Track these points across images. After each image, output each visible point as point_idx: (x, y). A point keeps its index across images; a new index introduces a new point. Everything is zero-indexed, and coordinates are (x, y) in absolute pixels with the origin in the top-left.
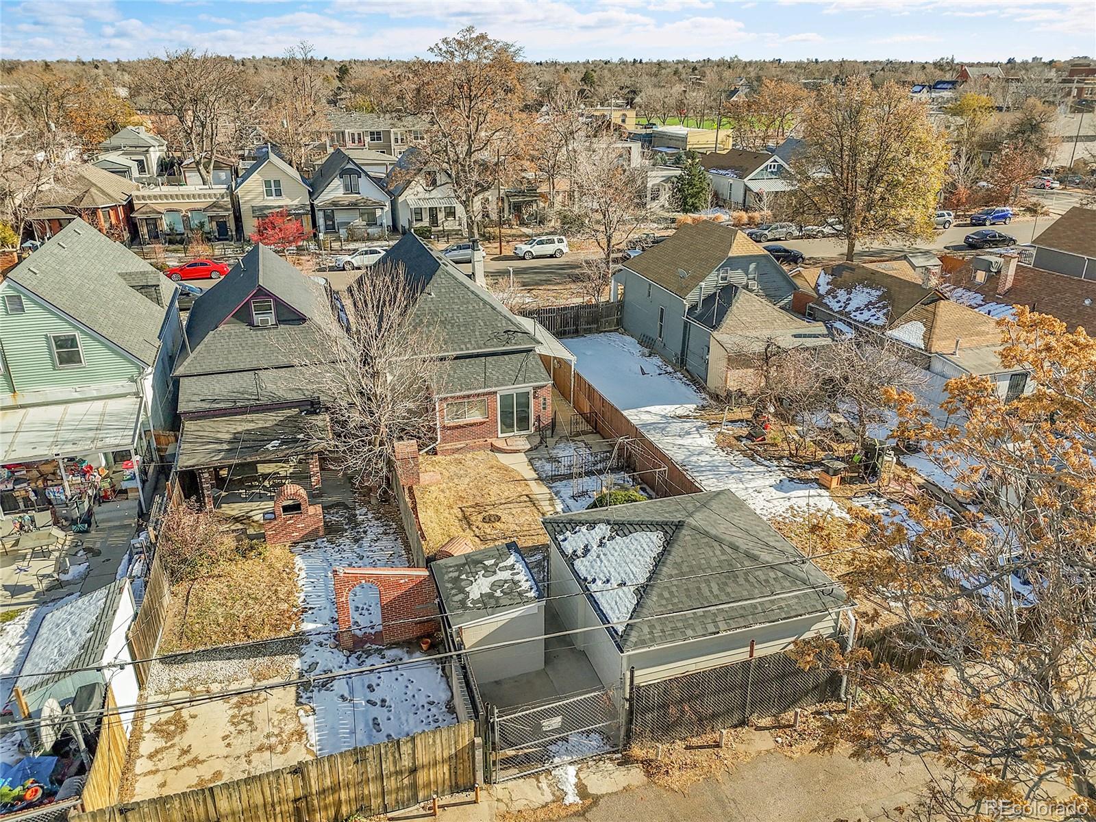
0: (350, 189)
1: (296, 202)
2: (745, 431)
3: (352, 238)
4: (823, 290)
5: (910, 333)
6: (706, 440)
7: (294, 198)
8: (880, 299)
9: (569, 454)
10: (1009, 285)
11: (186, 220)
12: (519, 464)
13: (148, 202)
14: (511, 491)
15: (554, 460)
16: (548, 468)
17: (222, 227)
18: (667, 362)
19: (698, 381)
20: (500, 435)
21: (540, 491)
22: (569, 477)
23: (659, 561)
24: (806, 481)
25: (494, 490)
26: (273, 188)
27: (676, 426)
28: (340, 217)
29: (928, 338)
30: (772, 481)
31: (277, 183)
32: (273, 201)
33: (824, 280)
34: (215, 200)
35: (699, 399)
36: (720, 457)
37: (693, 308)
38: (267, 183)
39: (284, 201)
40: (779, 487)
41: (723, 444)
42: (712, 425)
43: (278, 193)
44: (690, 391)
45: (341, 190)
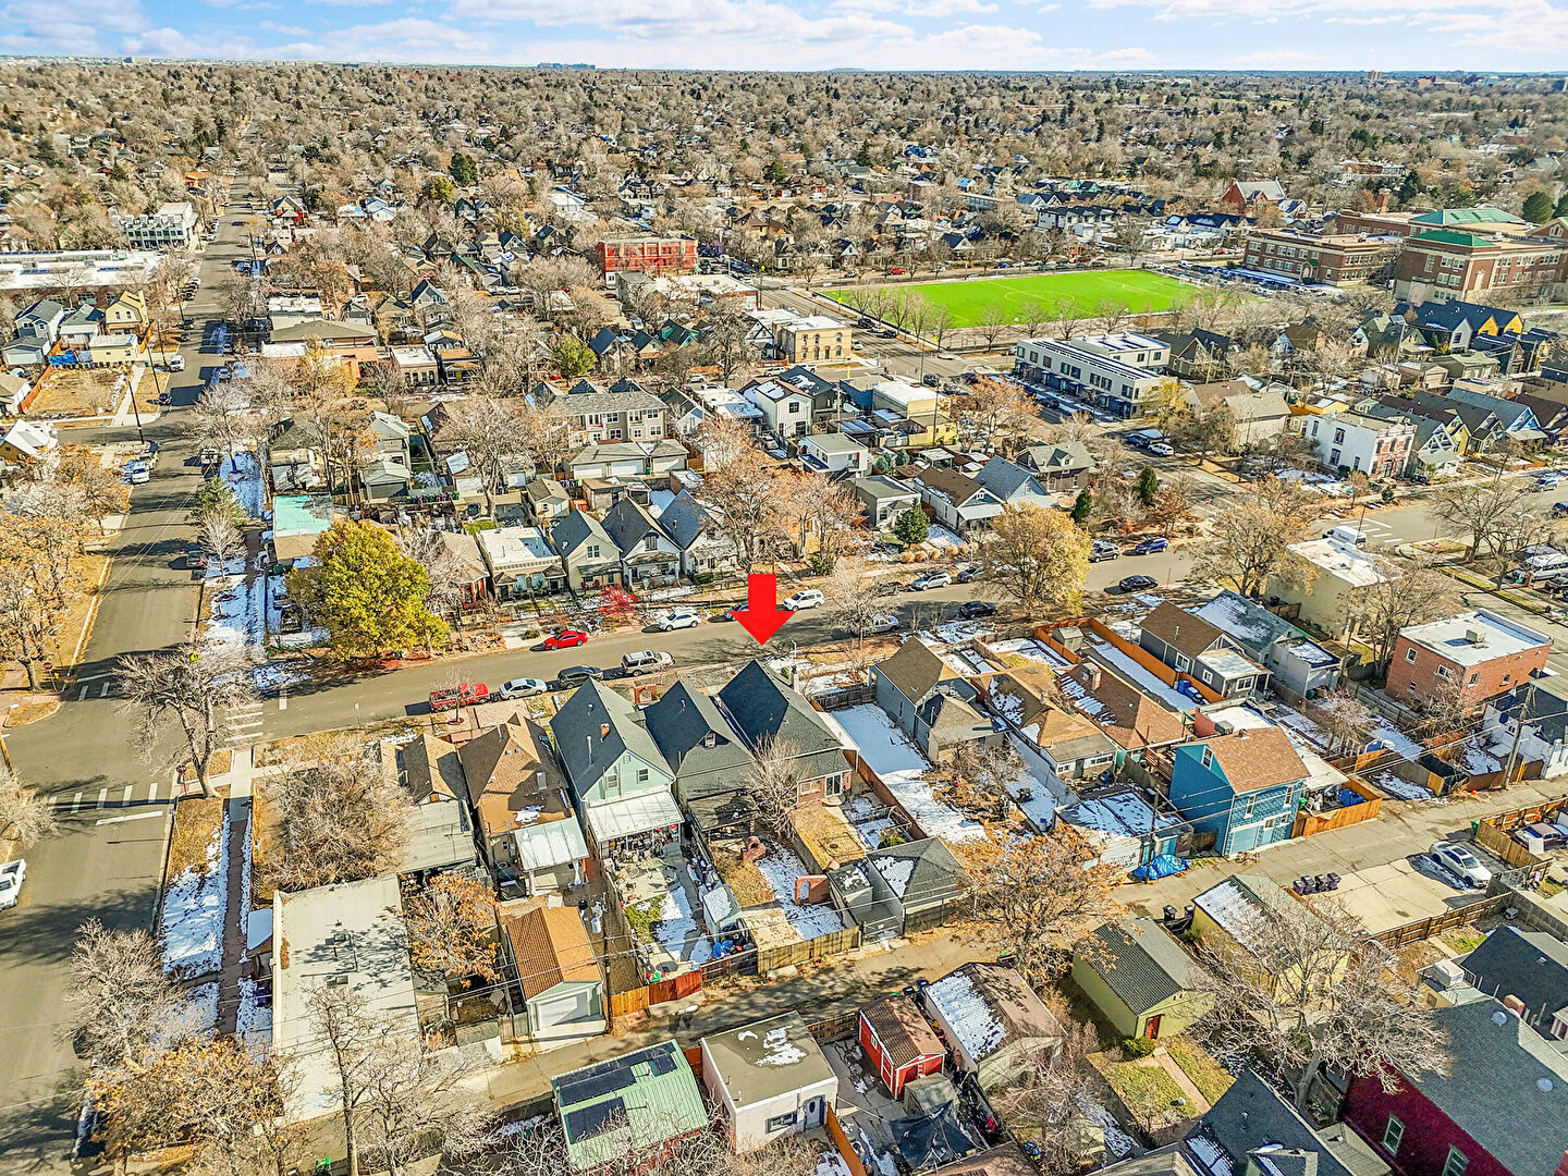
0: (651, 547)
1: (610, 560)
2: (947, 789)
3: (653, 587)
4: (993, 692)
5: (1031, 731)
6: (928, 794)
7: (609, 556)
8: (1021, 705)
9: (863, 807)
10: (1097, 686)
11: (529, 581)
12: (837, 812)
13: (504, 571)
14: (839, 831)
15: (854, 810)
16: (853, 815)
17: (554, 584)
18: (906, 734)
19: (923, 750)
20: (826, 796)
21: (851, 829)
22: (866, 821)
23: (912, 873)
24: (974, 820)
25: (830, 830)
26: (594, 552)
27: (914, 785)
28: (642, 569)
29: (1039, 737)
30: (959, 821)
31: (597, 547)
32: (595, 561)
33: (994, 684)
34: (551, 565)
35: (924, 764)
36: (934, 806)
37: (921, 707)
38: (590, 549)
39: (602, 560)
40: (961, 824)
41: (937, 799)
42: (931, 785)
43: (597, 555)
44: (918, 758)
45: (644, 548)
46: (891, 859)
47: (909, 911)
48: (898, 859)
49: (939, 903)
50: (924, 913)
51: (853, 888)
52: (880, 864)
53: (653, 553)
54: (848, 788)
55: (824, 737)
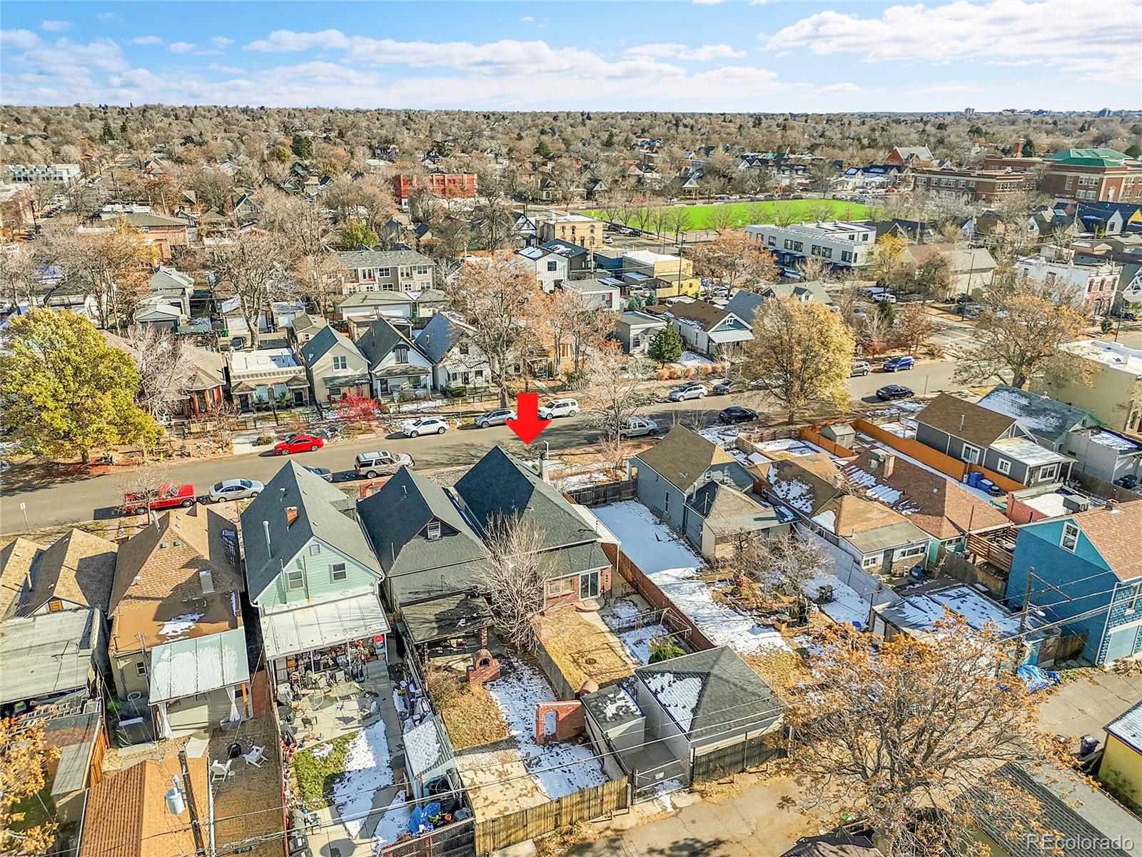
0: (402, 359)
1: (358, 372)
2: (730, 588)
3: (404, 399)
4: (772, 480)
5: (825, 519)
6: (705, 596)
7: (356, 368)
8: (809, 492)
9: (627, 612)
10: (890, 473)
11: (271, 392)
12: (594, 619)
13: (242, 380)
14: (597, 641)
15: (615, 616)
16: (615, 622)
17: (299, 396)
18: (673, 529)
19: (695, 546)
20: (580, 599)
21: (613, 639)
22: (632, 628)
23: (701, 695)
24: (767, 626)
25: (586, 640)
26: (340, 363)
27: (687, 586)
28: (391, 382)
29: (836, 524)
30: (748, 627)
31: (343, 358)
32: (341, 372)
33: (773, 472)
34: (294, 375)
35: (698, 563)
36: (715, 609)
37: (690, 497)
38: (336, 359)
39: (350, 372)
40: (752, 631)
41: (717, 600)
42: (709, 584)
43: (344, 366)
44: (690, 555)
45: (394, 361)
46: (669, 677)
47: (701, 751)
48: (679, 676)
49: (740, 738)
50: (720, 754)
51: (618, 719)
52: (655, 683)
53: (403, 366)
54: (608, 588)
55: (577, 526)
